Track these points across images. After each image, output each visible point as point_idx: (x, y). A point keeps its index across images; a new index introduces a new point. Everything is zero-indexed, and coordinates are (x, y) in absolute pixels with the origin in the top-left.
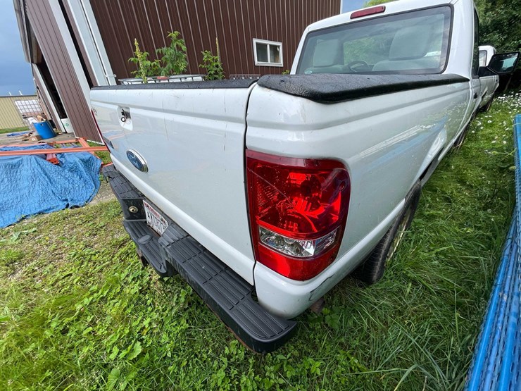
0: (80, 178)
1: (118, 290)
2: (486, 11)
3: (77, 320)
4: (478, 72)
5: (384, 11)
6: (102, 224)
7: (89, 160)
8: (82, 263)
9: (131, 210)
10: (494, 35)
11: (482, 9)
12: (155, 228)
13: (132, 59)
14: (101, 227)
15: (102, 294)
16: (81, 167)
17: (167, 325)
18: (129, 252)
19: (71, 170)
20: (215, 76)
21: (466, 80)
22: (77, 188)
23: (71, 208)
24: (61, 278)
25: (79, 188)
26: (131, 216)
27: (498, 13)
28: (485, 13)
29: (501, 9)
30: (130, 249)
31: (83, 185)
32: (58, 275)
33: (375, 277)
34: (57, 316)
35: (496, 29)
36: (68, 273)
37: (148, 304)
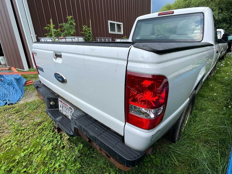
0: (13, 89)
1: (40, 148)
2: (219, 13)
3: (17, 165)
4: (217, 41)
5: (173, 13)
6: (27, 113)
7: (19, 79)
8: (17, 134)
9: (51, 103)
10: (224, 24)
11: (217, 12)
12: (64, 113)
13: (46, 28)
14: (27, 115)
15: (30, 151)
16: (15, 83)
17: (69, 166)
18: (44, 128)
19: (9, 84)
20: (89, 38)
21: (212, 45)
22: (11, 94)
23: (9, 105)
24: (5, 142)
25: (13, 94)
26: (51, 107)
27: (224, 14)
28: (219, 14)
29: (225, 13)
30: (44, 126)
31: (15, 92)
32: (3, 141)
33: (177, 139)
34: (6, 162)
35: (224, 22)
36: (8, 140)
37: (57, 156)
